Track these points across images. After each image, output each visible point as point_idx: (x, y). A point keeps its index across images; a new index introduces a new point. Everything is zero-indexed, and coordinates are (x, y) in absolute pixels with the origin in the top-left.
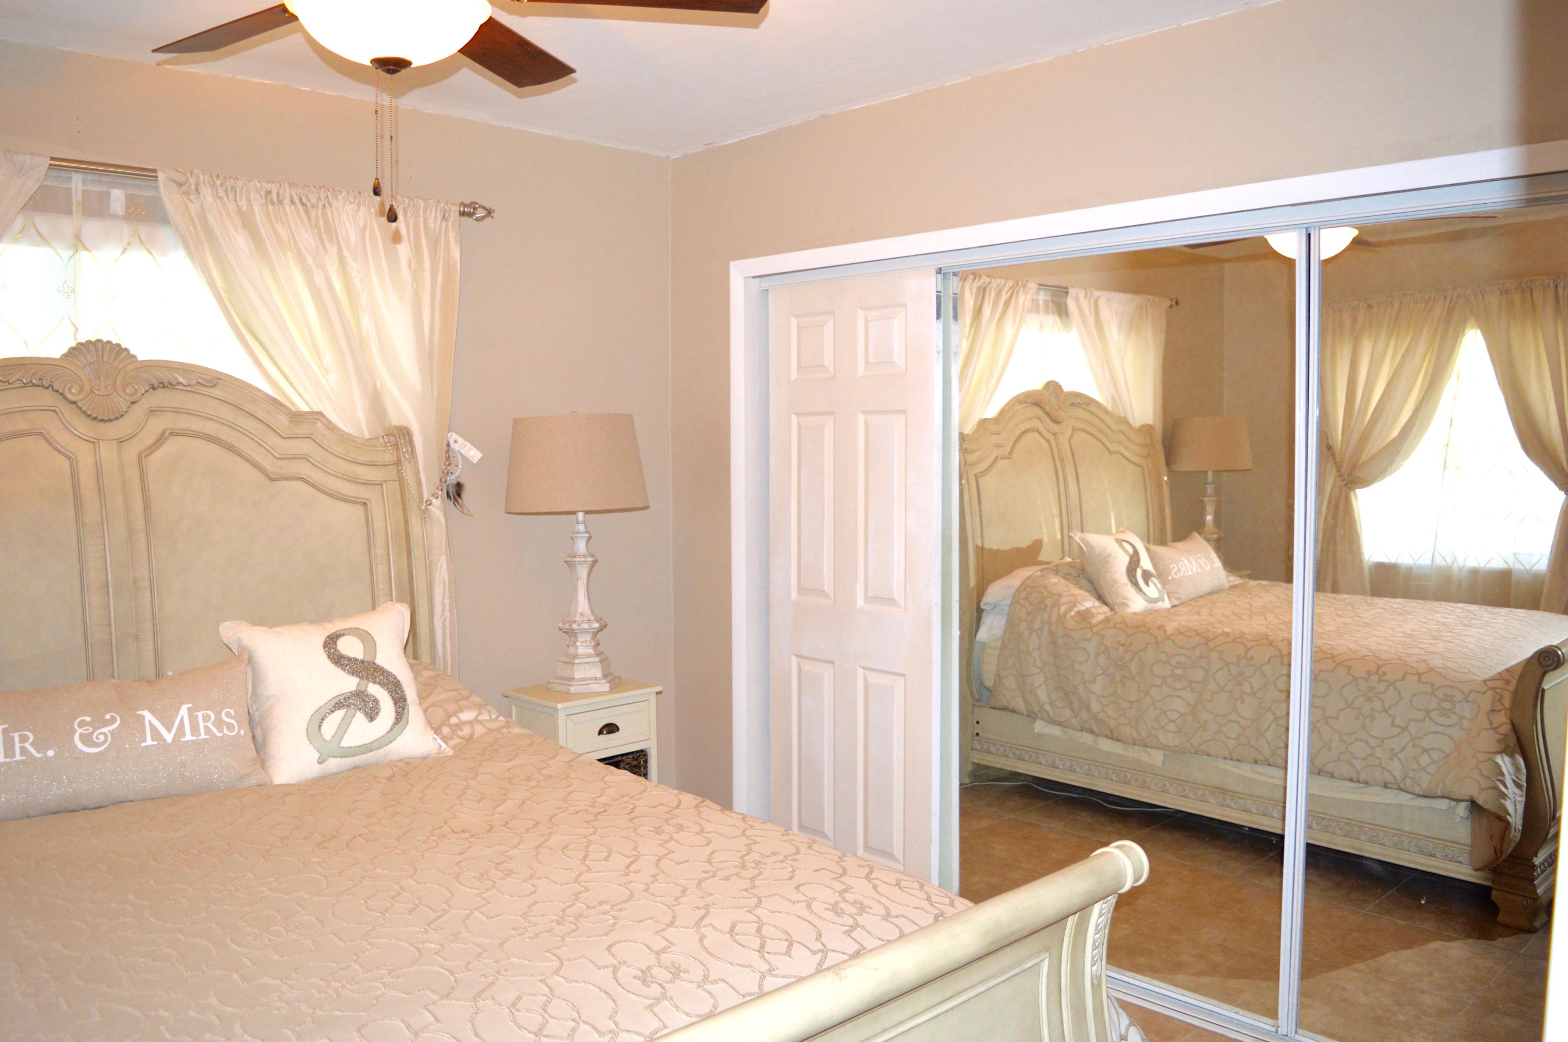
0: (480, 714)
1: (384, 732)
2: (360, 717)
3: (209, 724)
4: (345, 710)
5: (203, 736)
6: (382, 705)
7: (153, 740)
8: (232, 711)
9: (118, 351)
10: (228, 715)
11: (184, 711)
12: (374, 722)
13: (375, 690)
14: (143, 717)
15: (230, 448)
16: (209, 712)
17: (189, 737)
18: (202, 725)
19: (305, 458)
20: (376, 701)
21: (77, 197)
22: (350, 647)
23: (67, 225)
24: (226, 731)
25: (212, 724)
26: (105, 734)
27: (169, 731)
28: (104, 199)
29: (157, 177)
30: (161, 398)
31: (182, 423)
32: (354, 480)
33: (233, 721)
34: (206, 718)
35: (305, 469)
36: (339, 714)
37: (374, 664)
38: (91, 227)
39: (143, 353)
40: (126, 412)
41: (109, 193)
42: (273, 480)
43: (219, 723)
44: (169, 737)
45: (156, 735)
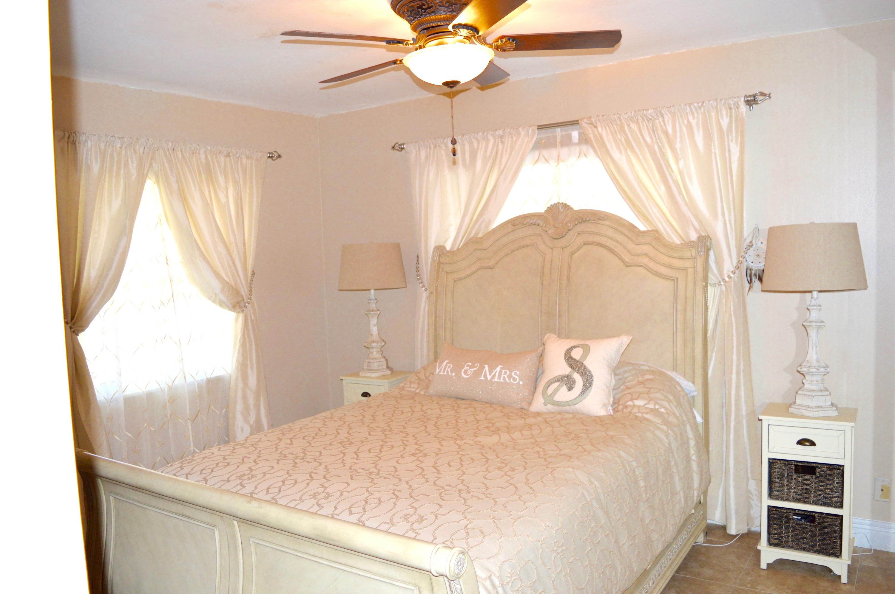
0: (648, 403)
1: (573, 398)
2: (564, 388)
3: (506, 376)
4: (559, 383)
5: (502, 380)
6: (577, 384)
7: (484, 377)
8: (518, 373)
9: (566, 206)
10: (516, 374)
11: (498, 369)
12: (570, 392)
13: (577, 377)
14: (485, 367)
15: (610, 250)
16: (507, 371)
17: (496, 379)
18: (503, 375)
19: (646, 255)
20: (574, 382)
21: (558, 140)
22: (577, 354)
23: (554, 152)
24: (512, 381)
25: (507, 376)
26: (471, 371)
27: (490, 375)
28: (569, 137)
29: (578, 123)
30: (582, 227)
31: (590, 239)
32: (670, 267)
33: (516, 377)
34: (506, 373)
35: (645, 260)
36: (557, 384)
37: (582, 363)
38: (564, 151)
39: (576, 206)
40: (565, 235)
41: (571, 134)
42: (627, 266)
43: (510, 377)
44: (489, 378)
45: (485, 376)
